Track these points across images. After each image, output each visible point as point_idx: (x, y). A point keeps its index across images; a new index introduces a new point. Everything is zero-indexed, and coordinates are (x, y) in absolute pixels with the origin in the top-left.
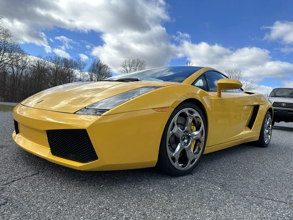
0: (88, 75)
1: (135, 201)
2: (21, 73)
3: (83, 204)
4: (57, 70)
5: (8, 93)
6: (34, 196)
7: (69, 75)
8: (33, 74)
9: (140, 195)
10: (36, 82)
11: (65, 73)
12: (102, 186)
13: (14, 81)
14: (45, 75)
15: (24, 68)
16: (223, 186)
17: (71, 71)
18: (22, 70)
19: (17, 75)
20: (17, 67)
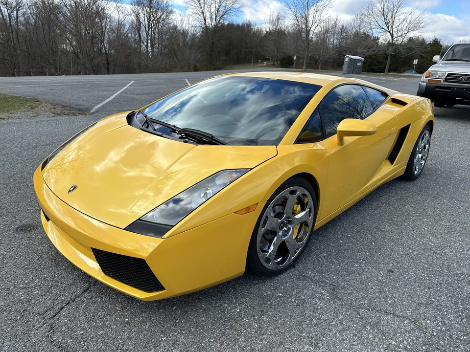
0: (131, 12)
1: (217, 335)
2: (15, 17)
3: (153, 347)
4: (77, 7)
5: (3, 54)
6: (93, 338)
7: (100, 17)
8: (37, 16)
9: (223, 323)
10: (45, 32)
11: (92, 12)
12: (175, 307)
13: (9, 33)
14: (57, 18)
15: (19, 8)
16: (334, 289)
17: (100, 8)
18: (17, 11)
19: (10, 20)
20: (7, 7)
